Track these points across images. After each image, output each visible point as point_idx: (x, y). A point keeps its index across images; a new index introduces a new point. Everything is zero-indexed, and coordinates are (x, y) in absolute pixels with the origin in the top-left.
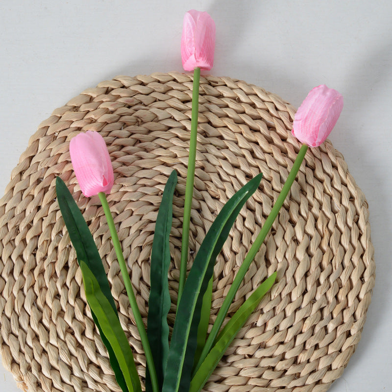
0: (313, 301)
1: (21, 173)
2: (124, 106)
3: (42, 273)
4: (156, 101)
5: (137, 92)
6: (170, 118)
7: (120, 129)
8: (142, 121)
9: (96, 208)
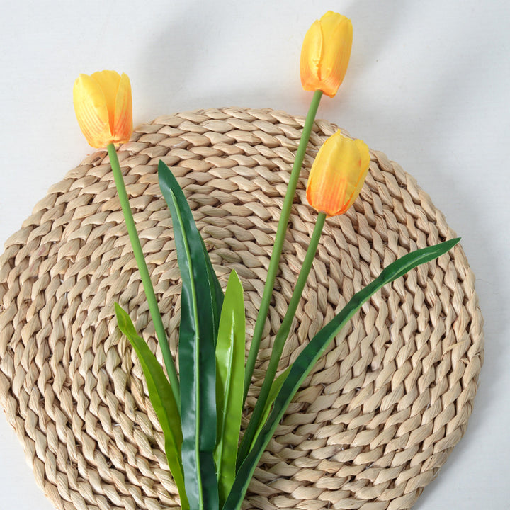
1: (18, 415)
2: (41, 261)
3: (138, 472)
4: (63, 229)
5: (39, 238)
6: (93, 228)
7: (61, 284)
8: (72, 257)
9: (118, 369)
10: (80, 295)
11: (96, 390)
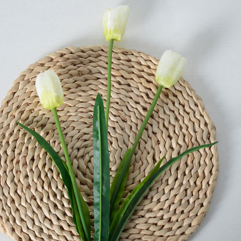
0: (181, 184)
1: (8, 102)
2: (72, 65)
3: (18, 162)
4: (90, 62)
5: (80, 57)
6: (99, 72)
7: (69, 78)
8: (82, 74)
9: (52, 124)
10: (70, 89)
11: (38, 122)
